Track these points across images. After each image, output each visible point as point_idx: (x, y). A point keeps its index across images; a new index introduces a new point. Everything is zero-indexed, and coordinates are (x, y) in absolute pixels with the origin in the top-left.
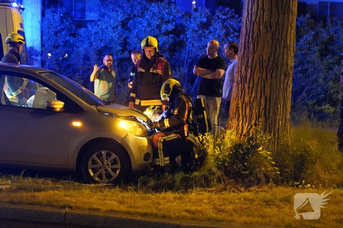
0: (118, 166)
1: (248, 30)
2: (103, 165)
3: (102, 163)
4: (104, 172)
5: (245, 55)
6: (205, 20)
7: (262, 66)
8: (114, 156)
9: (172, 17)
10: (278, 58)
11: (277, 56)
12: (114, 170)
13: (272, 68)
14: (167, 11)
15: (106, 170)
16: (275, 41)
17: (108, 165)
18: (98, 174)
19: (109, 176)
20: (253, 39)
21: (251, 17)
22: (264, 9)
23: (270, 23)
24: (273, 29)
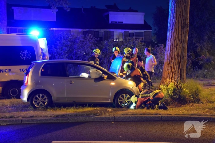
2: (124, 100)
5: (171, 53)
7: (179, 57)
8: (128, 96)
13: (182, 58)
20: (174, 47)
21: (173, 38)
22: (179, 35)
23: (181, 40)
24: (183, 42)
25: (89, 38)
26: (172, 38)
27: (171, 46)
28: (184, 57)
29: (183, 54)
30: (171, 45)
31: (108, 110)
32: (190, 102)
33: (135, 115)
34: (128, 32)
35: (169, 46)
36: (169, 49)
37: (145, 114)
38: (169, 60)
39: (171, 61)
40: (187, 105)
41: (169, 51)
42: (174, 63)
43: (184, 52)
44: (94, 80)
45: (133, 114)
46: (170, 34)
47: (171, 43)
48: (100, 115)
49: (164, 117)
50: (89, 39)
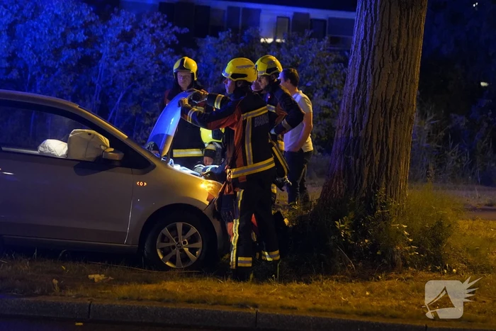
0: (199, 245)
1: (366, 57)
2: (179, 243)
3: (177, 240)
4: (178, 253)
5: (361, 91)
6: (128, 28)
7: (385, 108)
8: (194, 230)
9: (81, 22)
10: (404, 97)
11: (403, 95)
12: (193, 250)
13: (397, 110)
14: (76, 13)
15: (182, 250)
16: (403, 74)
17: (185, 243)
18: (169, 256)
19: (185, 258)
20: (373, 70)
21: (371, 39)
22: (389, 30)
23: (397, 49)
24: (401, 56)
25: (152, 25)
26: (368, 40)
27: (364, 68)
28: (403, 110)
29: (400, 99)
30: (362, 63)
31: (91, 276)
32: (406, 266)
33: (168, 302)
34: (308, 14)
35: (357, 66)
36: (356, 77)
37: (204, 302)
38: (353, 114)
39: (358, 121)
40: (393, 274)
41: (356, 83)
42: (370, 126)
43: (403, 92)
44: (76, 167)
45: (160, 300)
46: (362, 26)
47: (363, 57)
48: (42, 294)
49: (266, 316)
50: (153, 28)
